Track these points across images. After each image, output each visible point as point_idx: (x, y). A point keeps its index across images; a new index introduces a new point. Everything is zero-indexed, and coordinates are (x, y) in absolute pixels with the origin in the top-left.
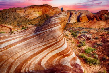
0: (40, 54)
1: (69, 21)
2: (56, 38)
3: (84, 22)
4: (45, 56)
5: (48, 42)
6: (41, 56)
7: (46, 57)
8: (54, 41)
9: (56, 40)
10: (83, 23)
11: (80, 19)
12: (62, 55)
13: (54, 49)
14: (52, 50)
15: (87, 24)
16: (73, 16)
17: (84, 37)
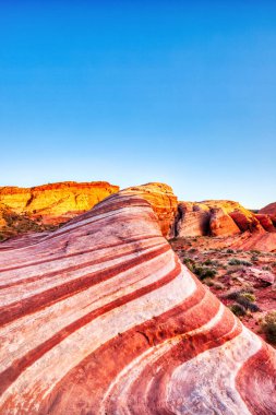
0: (16, 324)
1: (177, 233)
2: (135, 240)
3: (226, 235)
4: (55, 341)
5: (86, 258)
6: (21, 339)
7: (55, 350)
8: (120, 252)
9: (136, 251)
10: (225, 239)
11: (213, 225)
12: (176, 341)
13: (119, 295)
14: (110, 299)
15: (238, 240)
16: (187, 216)
17: (242, 276)
